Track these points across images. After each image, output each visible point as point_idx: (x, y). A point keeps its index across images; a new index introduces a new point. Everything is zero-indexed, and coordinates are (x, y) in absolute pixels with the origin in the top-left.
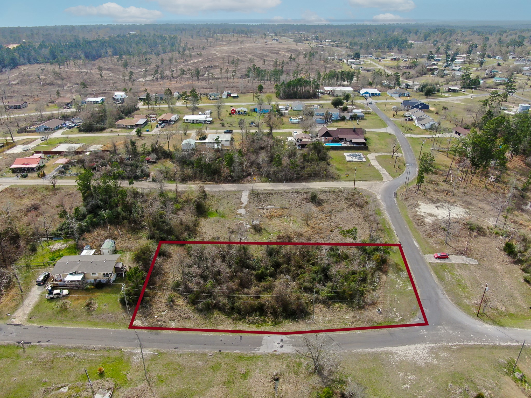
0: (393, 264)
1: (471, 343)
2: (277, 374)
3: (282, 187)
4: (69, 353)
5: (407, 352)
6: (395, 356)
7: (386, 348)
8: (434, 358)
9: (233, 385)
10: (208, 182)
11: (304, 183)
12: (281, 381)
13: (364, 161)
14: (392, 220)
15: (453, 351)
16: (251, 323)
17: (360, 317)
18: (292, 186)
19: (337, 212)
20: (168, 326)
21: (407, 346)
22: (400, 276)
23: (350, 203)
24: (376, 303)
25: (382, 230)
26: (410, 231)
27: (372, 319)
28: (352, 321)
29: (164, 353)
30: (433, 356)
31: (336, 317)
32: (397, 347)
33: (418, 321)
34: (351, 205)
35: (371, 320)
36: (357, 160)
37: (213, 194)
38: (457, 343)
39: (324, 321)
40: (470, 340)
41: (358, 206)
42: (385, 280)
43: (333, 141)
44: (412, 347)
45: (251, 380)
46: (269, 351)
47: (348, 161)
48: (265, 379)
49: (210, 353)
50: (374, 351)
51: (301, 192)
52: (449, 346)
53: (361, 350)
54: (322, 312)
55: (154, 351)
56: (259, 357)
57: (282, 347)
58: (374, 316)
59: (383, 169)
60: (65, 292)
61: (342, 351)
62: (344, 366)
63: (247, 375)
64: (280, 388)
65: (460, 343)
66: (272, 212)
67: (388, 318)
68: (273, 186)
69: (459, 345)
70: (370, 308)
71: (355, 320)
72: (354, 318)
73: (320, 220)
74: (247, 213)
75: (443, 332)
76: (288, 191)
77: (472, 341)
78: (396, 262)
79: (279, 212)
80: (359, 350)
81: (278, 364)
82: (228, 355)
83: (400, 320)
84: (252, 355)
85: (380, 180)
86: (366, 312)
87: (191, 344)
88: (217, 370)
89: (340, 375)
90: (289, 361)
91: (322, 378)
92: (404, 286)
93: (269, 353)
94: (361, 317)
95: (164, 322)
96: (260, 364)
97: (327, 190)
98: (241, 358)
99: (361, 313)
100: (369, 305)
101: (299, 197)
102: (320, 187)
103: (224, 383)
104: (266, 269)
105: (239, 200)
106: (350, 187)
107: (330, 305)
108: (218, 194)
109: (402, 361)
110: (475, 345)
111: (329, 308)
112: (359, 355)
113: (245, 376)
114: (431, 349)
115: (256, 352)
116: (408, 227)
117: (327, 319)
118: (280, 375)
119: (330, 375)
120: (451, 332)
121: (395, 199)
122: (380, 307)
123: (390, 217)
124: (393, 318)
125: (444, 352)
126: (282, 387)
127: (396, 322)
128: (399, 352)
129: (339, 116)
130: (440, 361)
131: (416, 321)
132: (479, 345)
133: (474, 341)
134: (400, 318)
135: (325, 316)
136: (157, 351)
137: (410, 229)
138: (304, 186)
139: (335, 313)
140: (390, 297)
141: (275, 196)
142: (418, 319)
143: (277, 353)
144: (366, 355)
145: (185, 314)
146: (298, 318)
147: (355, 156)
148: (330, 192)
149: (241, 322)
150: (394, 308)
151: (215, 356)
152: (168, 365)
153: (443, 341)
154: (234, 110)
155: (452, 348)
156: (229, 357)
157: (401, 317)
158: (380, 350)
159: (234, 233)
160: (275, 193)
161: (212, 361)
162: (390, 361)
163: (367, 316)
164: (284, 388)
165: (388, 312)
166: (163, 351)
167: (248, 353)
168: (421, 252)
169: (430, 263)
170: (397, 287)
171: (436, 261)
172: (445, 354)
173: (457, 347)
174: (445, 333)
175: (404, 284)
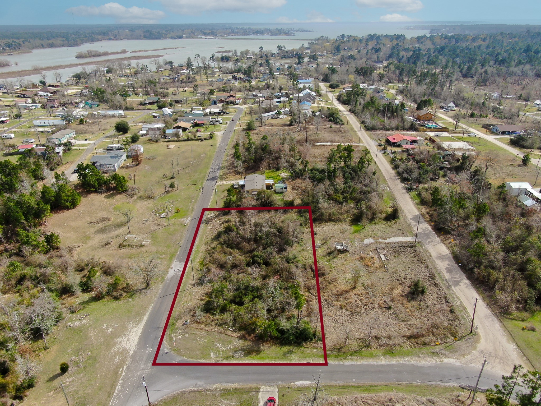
1: (118, 387)
5: (134, 334)
6: (134, 326)
7: (145, 321)
8: (119, 350)
15: (117, 368)
27: (180, 319)
30: (120, 350)
38: (124, 374)
40: (122, 387)
44: (137, 338)
50: (146, 314)
52: (124, 366)
57: (174, 271)
65: (122, 376)
67: (177, 329)
69: (121, 375)
77: (120, 389)
109: (127, 328)
110: (115, 389)
114: (128, 351)
120: (139, 374)
124: (176, 333)
125: (120, 359)
127: (170, 335)
128: (136, 329)
130: (113, 354)
131: (166, 349)
132: (113, 394)
133: (119, 391)
139: (197, 297)
140: (204, 335)
142: (167, 351)
153: (131, 362)
155: (120, 368)
157: (174, 339)
158: (145, 318)
162: (131, 321)
165: (184, 330)
168: (284, 384)
169: (258, 389)
170: (218, 344)
171: (263, 400)
172: (117, 359)
173: (120, 373)
174: (140, 367)
175: (223, 351)
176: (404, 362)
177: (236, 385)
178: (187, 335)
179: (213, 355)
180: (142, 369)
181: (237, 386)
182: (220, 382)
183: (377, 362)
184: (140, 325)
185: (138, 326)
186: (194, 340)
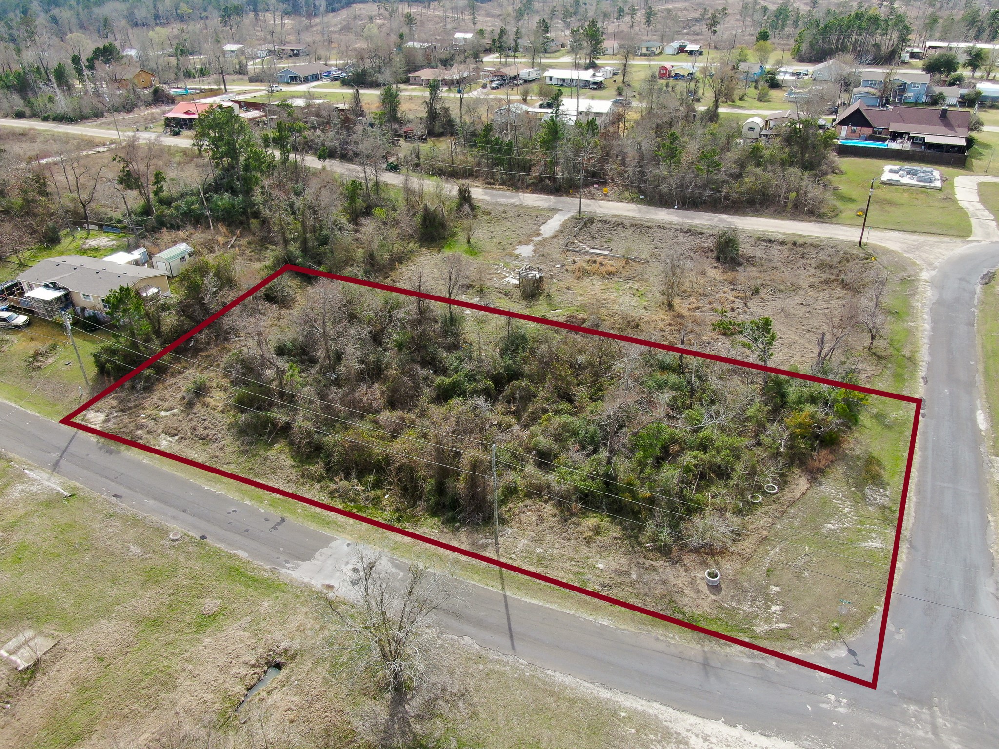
0: (858, 457)
2: (286, 650)
3: (662, 215)
7: (656, 705)
9: (155, 636)
10: (500, 185)
11: (724, 216)
12: (284, 673)
13: (935, 188)
14: (932, 339)
16: (340, 497)
17: (640, 576)
18: (687, 217)
19: (775, 292)
20: (152, 444)
21: (737, 732)
22: (864, 497)
23: (825, 276)
24: (722, 553)
25: (879, 358)
26: (979, 379)
27: (676, 597)
28: (607, 581)
29: (83, 500)
31: (569, 552)
32: (698, 720)
33: (838, 660)
34: (827, 282)
35: (669, 598)
36: (914, 182)
37: (489, 208)
39: (529, 553)
41: (845, 285)
42: (798, 494)
43: (870, 138)
45: (208, 640)
46: (313, 582)
47: (884, 183)
48: (244, 650)
49: (175, 535)
50: (607, 701)
51: (701, 233)
53: (568, 680)
54: (539, 528)
56: (278, 587)
57: (356, 580)
58: (688, 591)
59: (987, 213)
60: (21, 319)
61: (509, 659)
62: (479, 709)
63: (214, 621)
64: (264, 695)
66: (595, 262)
67: (732, 613)
68: (640, 211)
70: (689, 559)
71: (619, 580)
72: (621, 573)
73: (710, 303)
74: (533, 256)
75: (921, 733)
76: (668, 226)
78: (876, 453)
79: (611, 265)
80: (559, 677)
81: (310, 624)
82: (211, 555)
83: (771, 634)
84: (267, 575)
85: (958, 236)
86: (669, 569)
87: (155, 499)
88: (156, 581)
89: (447, 732)
91: (392, 716)
92: (860, 530)
93: (309, 587)
94: (645, 578)
95: (149, 432)
96: (267, 604)
97: (781, 237)
98: (236, 572)
99: (654, 569)
100: (696, 550)
101: (691, 242)
102: (761, 228)
103: (140, 621)
104: (471, 378)
105: (536, 227)
106: (850, 239)
107: (572, 515)
108: (501, 209)
111: (566, 521)
112: (551, 693)
113: (204, 622)
115: (284, 571)
116: (981, 368)
117: (539, 550)
118: (293, 657)
119: (420, 718)
121: (979, 288)
122: (729, 567)
123: (934, 329)
124: (750, 618)
126: (269, 693)
127: (755, 636)
128: (693, 740)
129: (928, 92)
131: (833, 655)
134: (775, 626)
135: (538, 540)
136: (74, 489)
137: (986, 373)
138: (721, 220)
139: (572, 542)
140: (784, 551)
141: (630, 231)
142: (843, 653)
143: (331, 595)
144: (572, 701)
145: (206, 428)
146: (463, 523)
147: (913, 174)
148: (783, 243)
149: (317, 486)
150: (774, 589)
151: (179, 545)
152: (64, 529)
154: (666, 69)
156: (212, 559)
157: (783, 625)
158: (631, 703)
159: (470, 291)
160: (633, 225)
161: (163, 556)
163: (664, 583)
164: (276, 697)
165: (744, 592)
166: (85, 492)
167: (262, 568)
170: (830, 526)
175: (862, 523)
179: (875, 544)
184: (677, 728)
185: (678, 734)
186: (799, 576)
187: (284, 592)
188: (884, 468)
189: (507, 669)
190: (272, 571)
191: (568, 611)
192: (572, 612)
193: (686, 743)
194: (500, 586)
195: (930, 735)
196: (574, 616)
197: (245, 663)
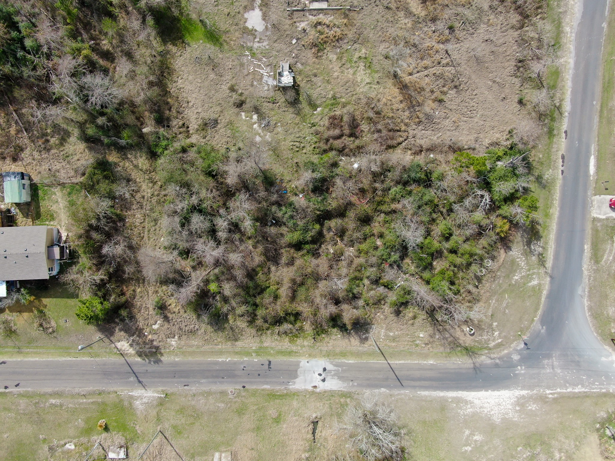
1: (577, 390)
2: (316, 416)
4: (53, 401)
5: (486, 401)
6: (469, 406)
7: (460, 392)
8: (516, 411)
9: (264, 433)
12: (320, 424)
15: (547, 403)
16: (283, 333)
17: (440, 336)
19: (466, 23)
21: (489, 392)
28: (426, 342)
29: (172, 394)
30: (518, 408)
31: (406, 332)
32: (476, 393)
38: (558, 390)
39: (387, 336)
40: (577, 385)
42: (501, 262)
44: (496, 393)
45: (284, 426)
46: (307, 388)
48: (301, 423)
49: (231, 391)
50: (443, 397)
52: (546, 394)
53: (426, 393)
54: (387, 321)
55: (158, 392)
56: (294, 395)
57: (324, 380)
58: (461, 338)
61: (402, 392)
63: (280, 419)
64: (320, 434)
65: (561, 391)
67: (480, 341)
69: (559, 393)
71: (431, 340)
72: (432, 337)
74: (267, 29)
75: (548, 371)
77: (579, 386)
79: (335, 24)
80: (424, 393)
81: (318, 404)
82: (254, 393)
84: (285, 392)
87: (204, 378)
88: (243, 413)
90: (332, 402)
93: (306, 390)
94: (442, 336)
95: (160, 341)
96: (295, 403)
98: (272, 396)
99: (445, 330)
103: (253, 430)
109: (474, 414)
112: (423, 401)
113: (277, 420)
114: (520, 398)
115: (291, 387)
116: (598, 106)
117: (391, 334)
118: (321, 418)
120: (559, 371)
124: (487, 341)
125: (534, 404)
126: (321, 432)
127: (490, 349)
128: (475, 401)
130: (523, 416)
131: (519, 348)
132: (586, 392)
133: (583, 386)
134: (497, 342)
135: (389, 329)
136: (163, 391)
139: (405, 326)
140: (497, 301)
142: (522, 345)
143: (318, 390)
144: (431, 401)
145: (186, 325)
149: (268, 332)
151: (238, 395)
152: (182, 410)
153: (541, 386)
155: (548, 398)
156: (257, 395)
157: (500, 341)
161: (235, 402)
162: (459, 413)
163: (451, 336)
164: (324, 433)
165: (483, 331)
166: (170, 390)
167: (281, 389)
168: (591, 188)
169: (594, 219)
170: (516, 278)
171: (608, 213)
172: (533, 407)
173: (556, 395)
174: (550, 373)
175: (529, 270)
176: (574, 35)
177: (587, 247)
178: (495, 324)
179: (535, 282)
180: (553, 368)
181: (589, 246)
182: (581, 266)
183: (569, 69)
184: (469, 398)
185: (470, 401)
186: (504, 313)
187: (298, 396)
188: (540, 225)
189: (403, 396)
190: (286, 388)
191: (416, 362)
192: (417, 362)
193: (473, 403)
194: (383, 358)
195: (551, 370)
196: (418, 363)
197: (305, 427)
